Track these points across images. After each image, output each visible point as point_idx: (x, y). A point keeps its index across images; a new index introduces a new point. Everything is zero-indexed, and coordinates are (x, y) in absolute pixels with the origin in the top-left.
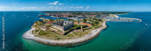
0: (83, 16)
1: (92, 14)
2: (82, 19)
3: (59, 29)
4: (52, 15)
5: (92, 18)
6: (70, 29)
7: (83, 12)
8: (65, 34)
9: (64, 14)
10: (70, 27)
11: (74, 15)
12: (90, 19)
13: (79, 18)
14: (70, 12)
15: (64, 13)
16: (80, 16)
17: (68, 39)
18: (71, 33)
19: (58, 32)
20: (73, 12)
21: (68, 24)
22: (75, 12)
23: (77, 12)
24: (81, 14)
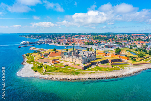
0: (117, 43)
1: (139, 39)
2: (112, 49)
3: (74, 62)
4: (51, 42)
5: (134, 48)
6: (91, 62)
7: (117, 34)
8: (85, 68)
9: (77, 39)
10: (90, 58)
11: (98, 41)
12: (131, 48)
13: (108, 47)
14: (89, 34)
15: (76, 37)
16: (109, 43)
17: (89, 73)
18: (93, 67)
19: (74, 66)
20: (95, 34)
21: (87, 54)
22: (99, 34)
23: (102, 34)
24: (113, 38)
